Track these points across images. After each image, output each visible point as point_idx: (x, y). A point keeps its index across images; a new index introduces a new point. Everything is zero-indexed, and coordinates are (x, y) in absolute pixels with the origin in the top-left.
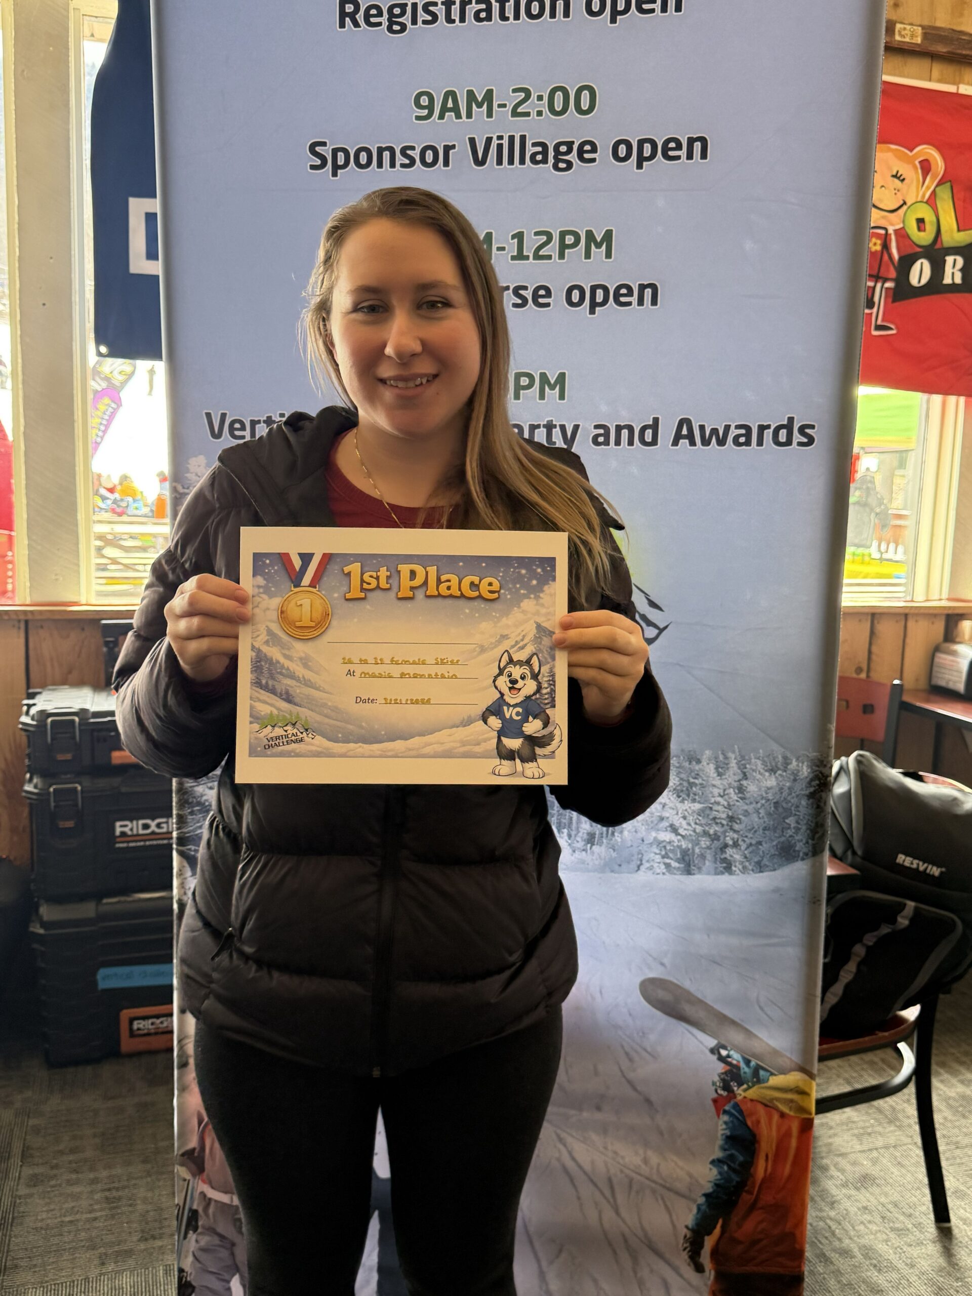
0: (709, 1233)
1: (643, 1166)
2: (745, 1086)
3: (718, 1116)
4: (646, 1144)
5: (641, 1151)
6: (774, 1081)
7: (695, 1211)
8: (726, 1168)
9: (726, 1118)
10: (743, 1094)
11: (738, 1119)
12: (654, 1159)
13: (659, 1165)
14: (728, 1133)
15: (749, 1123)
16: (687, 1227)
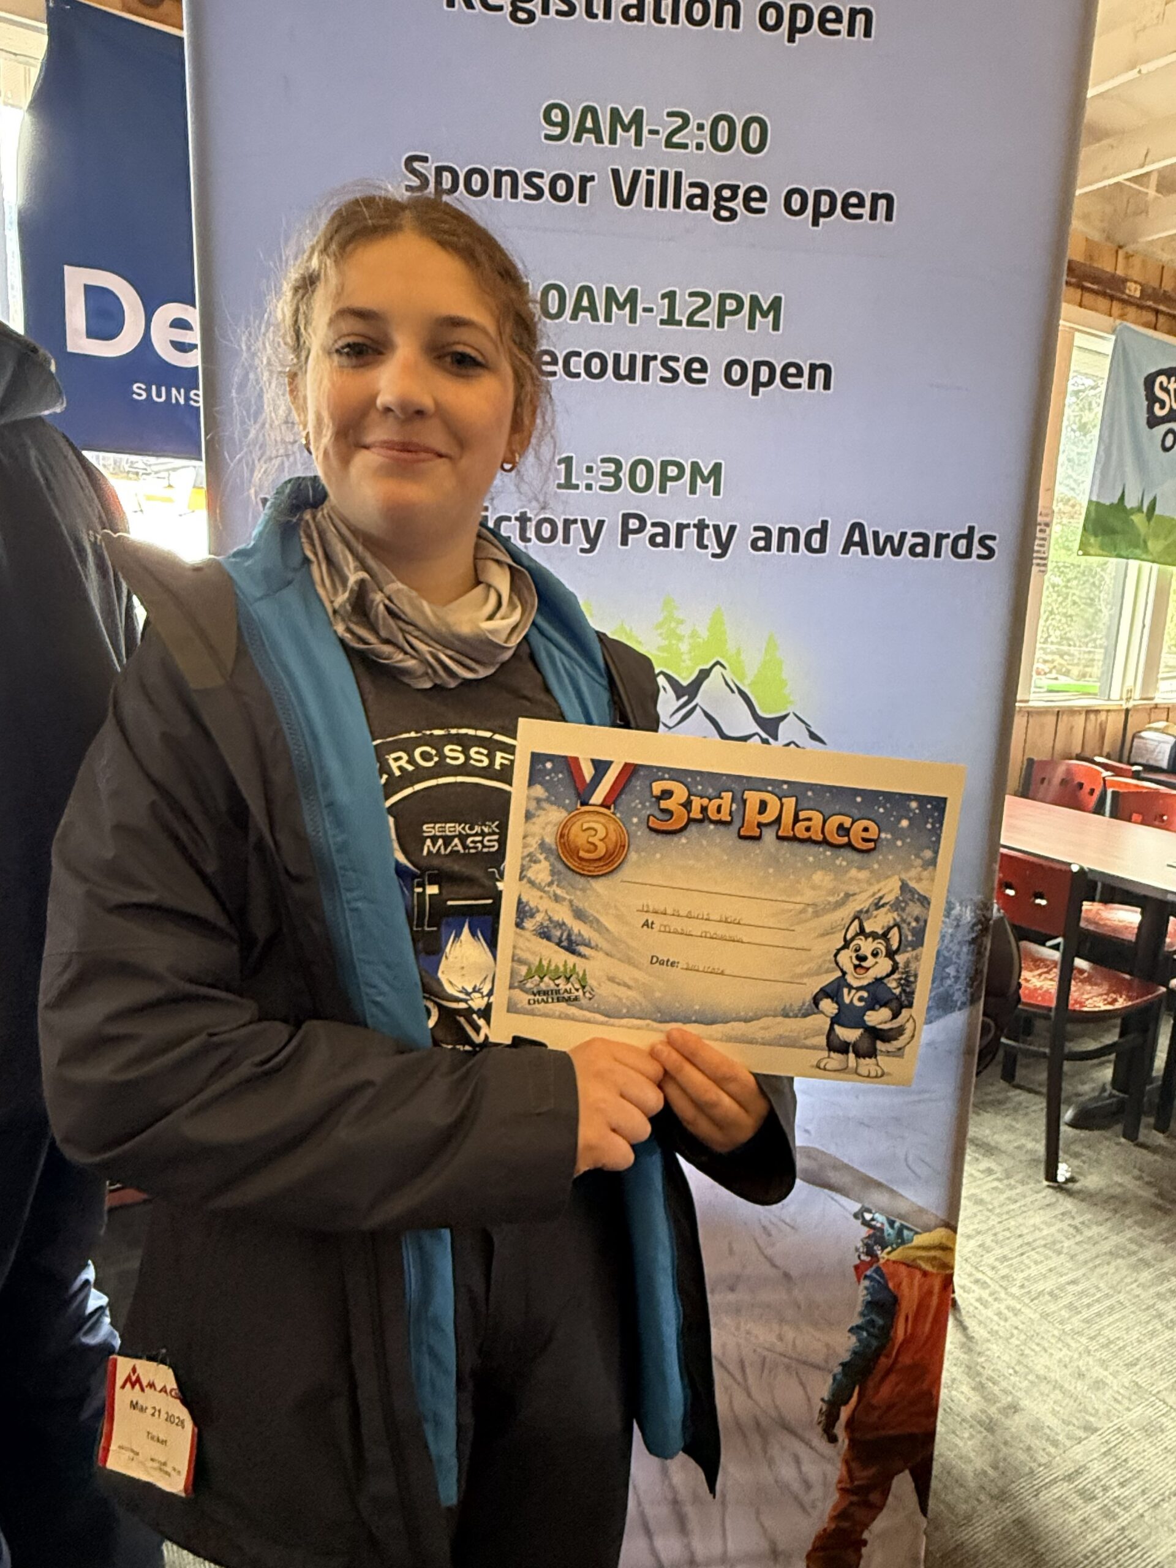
0: (846, 1403)
1: (779, 1343)
2: (889, 1249)
3: (859, 1281)
4: (782, 1321)
5: (775, 1327)
6: (918, 1240)
7: (830, 1380)
8: (865, 1334)
9: (866, 1283)
10: (886, 1257)
11: (879, 1282)
12: (790, 1334)
13: (794, 1339)
14: (869, 1298)
15: (891, 1285)
16: (823, 1400)
